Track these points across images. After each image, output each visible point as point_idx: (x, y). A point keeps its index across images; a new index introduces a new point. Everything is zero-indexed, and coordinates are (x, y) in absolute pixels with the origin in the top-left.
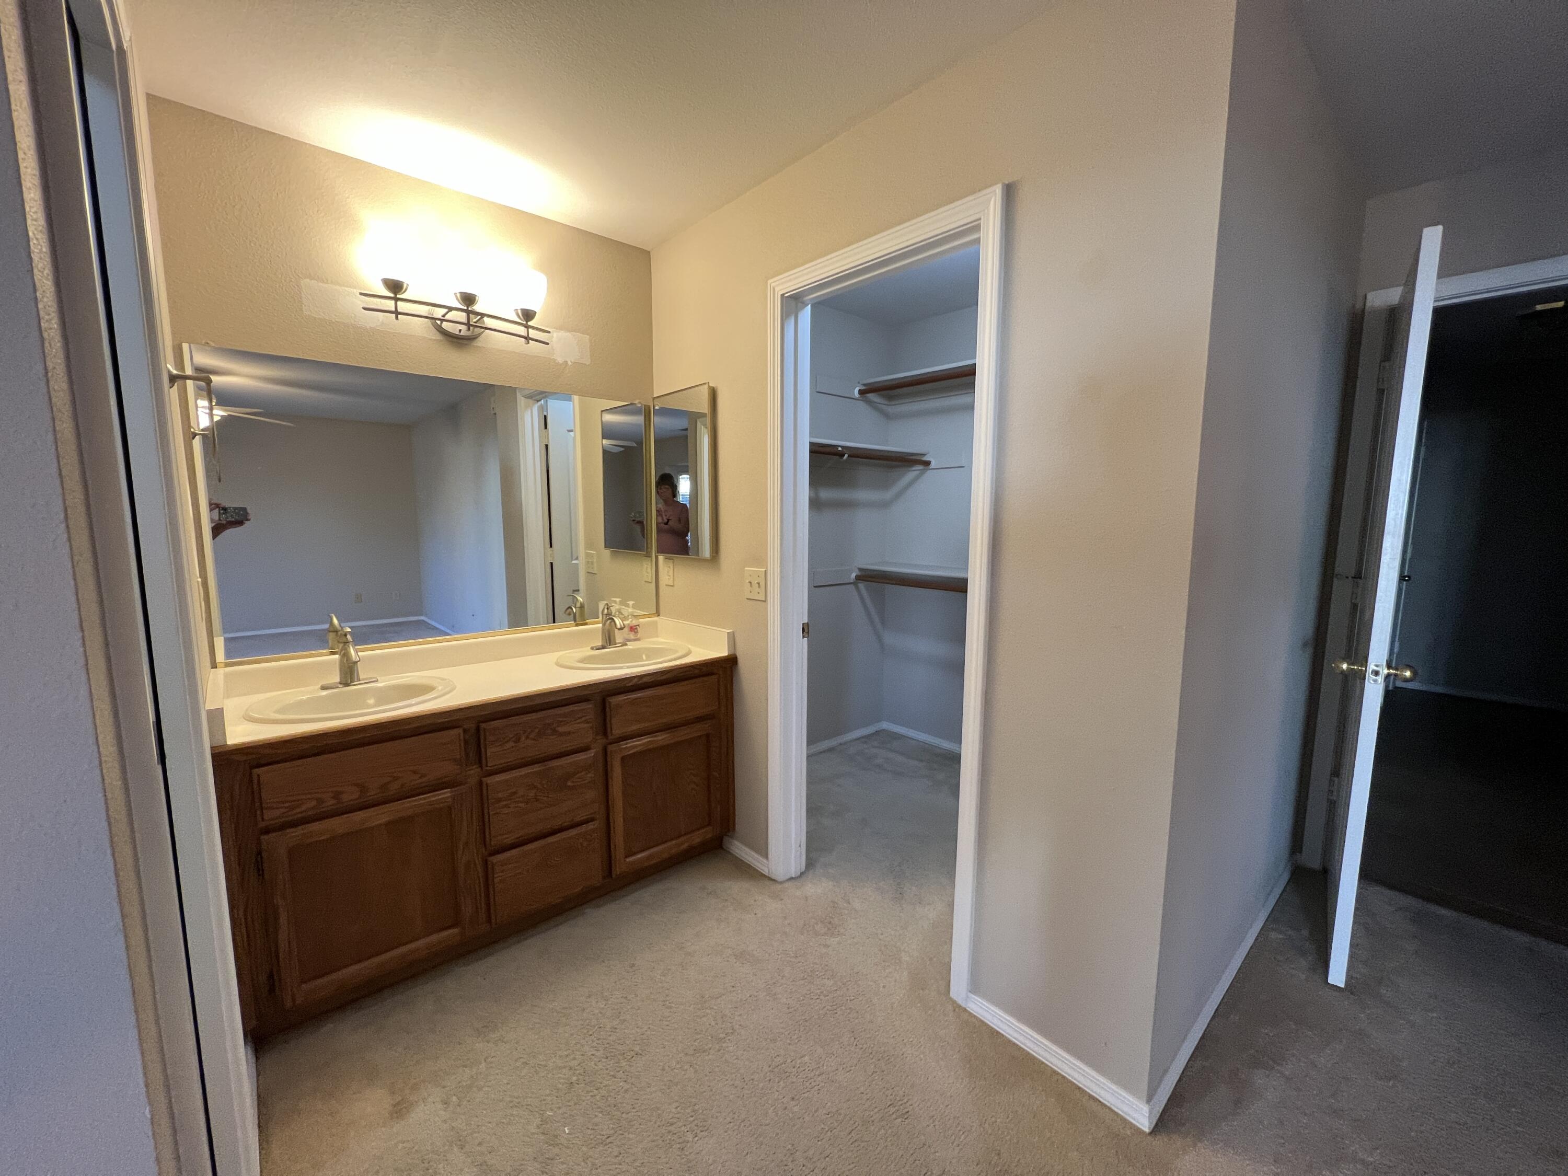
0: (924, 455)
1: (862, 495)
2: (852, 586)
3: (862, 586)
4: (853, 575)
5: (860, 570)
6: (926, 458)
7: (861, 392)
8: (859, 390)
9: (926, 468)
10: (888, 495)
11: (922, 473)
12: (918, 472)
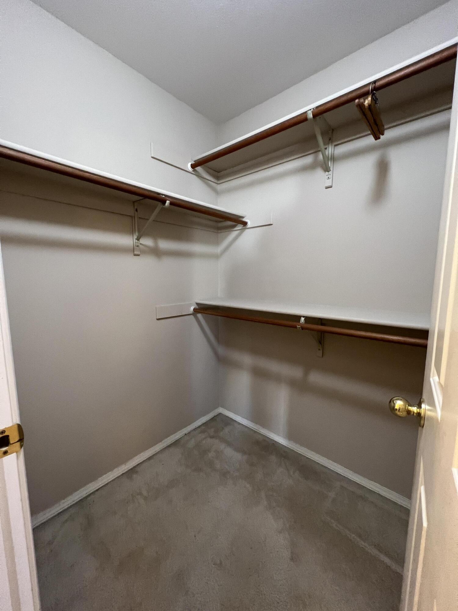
0: (243, 217)
1: (197, 248)
2: (192, 316)
3: (199, 316)
4: (192, 308)
5: (197, 304)
6: (244, 220)
7: (193, 166)
8: (191, 164)
9: (244, 227)
10: (219, 249)
11: (242, 230)
12: (239, 231)
